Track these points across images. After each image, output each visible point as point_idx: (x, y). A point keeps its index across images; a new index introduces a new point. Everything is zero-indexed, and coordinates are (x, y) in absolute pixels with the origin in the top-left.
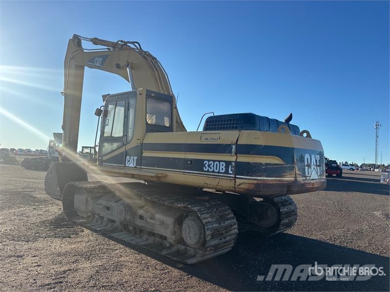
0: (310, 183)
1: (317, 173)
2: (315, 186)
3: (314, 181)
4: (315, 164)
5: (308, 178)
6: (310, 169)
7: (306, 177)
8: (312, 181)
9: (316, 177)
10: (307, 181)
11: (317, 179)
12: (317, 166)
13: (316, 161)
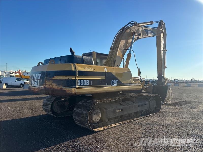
0: (33, 88)
1: (37, 84)
2: (35, 90)
3: (35, 88)
4: (37, 79)
5: (32, 86)
6: (34, 81)
7: (32, 85)
8: (34, 88)
9: (37, 86)
10: (32, 87)
11: (37, 87)
12: (38, 80)
13: (38, 77)
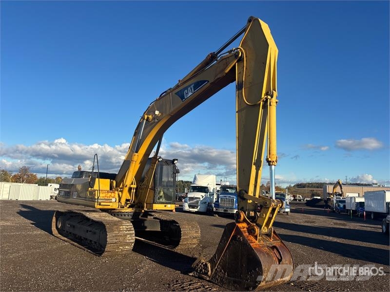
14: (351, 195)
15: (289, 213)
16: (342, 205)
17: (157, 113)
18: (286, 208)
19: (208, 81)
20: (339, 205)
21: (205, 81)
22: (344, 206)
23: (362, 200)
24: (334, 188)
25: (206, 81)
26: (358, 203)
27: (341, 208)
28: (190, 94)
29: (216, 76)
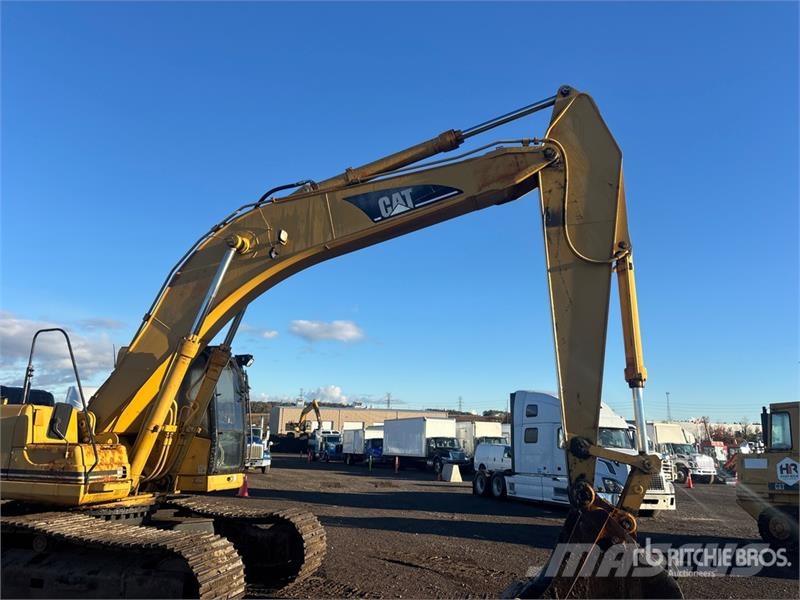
14: (349, 426)
15: (268, 470)
16: (332, 446)
17: (284, 236)
18: (265, 458)
19: (461, 192)
20: (327, 447)
21: (452, 190)
22: (339, 448)
23: (379, 435)
24: (303, 414)
25: (456, 190)
26: (368, 440)
27: (332, 452)
28: (400, 209)
29: (483, 186)
